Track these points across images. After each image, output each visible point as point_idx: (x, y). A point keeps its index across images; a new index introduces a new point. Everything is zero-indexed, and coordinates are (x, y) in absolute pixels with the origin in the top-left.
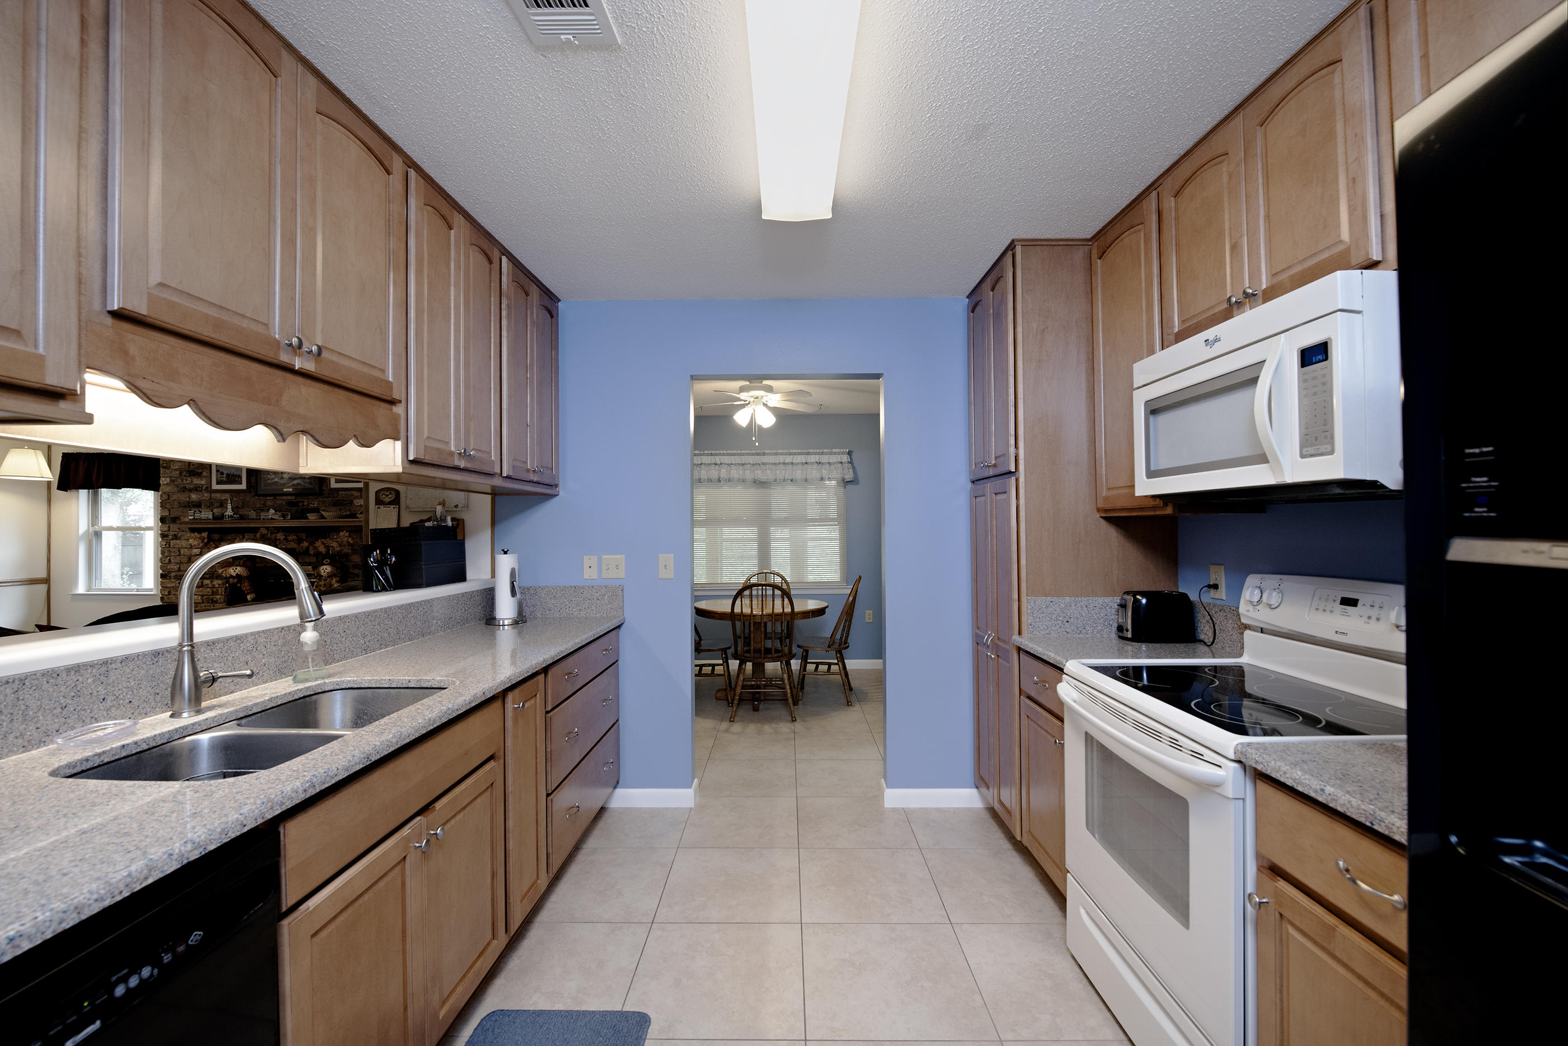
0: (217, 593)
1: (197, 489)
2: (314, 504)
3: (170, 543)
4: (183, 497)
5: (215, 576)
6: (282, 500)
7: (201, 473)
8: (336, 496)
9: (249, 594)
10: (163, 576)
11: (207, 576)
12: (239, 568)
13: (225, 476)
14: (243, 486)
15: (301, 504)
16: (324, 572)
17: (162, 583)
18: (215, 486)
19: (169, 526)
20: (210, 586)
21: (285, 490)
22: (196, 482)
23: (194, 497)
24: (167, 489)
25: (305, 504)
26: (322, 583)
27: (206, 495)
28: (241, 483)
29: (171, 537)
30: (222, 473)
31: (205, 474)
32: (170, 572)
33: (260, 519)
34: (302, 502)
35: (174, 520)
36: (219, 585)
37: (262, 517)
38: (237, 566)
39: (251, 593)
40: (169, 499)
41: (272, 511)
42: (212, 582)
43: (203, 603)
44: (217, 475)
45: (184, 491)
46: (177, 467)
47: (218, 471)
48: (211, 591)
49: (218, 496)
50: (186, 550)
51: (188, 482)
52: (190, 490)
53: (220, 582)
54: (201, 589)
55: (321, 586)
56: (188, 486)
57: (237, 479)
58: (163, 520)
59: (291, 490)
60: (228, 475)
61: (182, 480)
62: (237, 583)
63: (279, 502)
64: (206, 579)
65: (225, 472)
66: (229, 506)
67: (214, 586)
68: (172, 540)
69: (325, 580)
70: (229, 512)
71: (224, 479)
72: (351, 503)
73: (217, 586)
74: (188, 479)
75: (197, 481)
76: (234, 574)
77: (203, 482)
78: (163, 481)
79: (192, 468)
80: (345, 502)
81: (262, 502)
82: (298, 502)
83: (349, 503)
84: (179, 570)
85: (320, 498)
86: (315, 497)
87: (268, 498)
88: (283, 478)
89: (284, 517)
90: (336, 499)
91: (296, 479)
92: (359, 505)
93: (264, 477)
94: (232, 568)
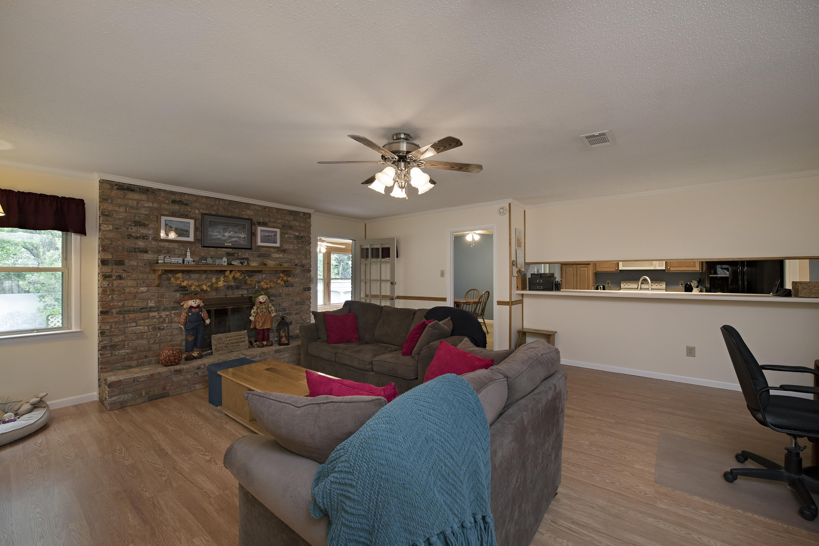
1: (144, 237)
3: (114, 283)
4: (129, 244)
5: (160, 308)
6: (226, 251)
7: (149, 225)
9: (207, 319)
10: (104, 313)
11: (155, 309)
12: (198, 301)
13: (174, 229)
14: (191, 239)
15: (236, 255)
16: (263, 300)
17: (101, 319)
18: (165, 237)
19: (112, 268)
21: (226, 244)
23: (141, 244)
24: (108, 235)
25: (239, 255)
26: (264, 306)
27: (152, 243)
28: (189, 237)
31: (152, 225)
32: (112, 309)
33: (215, 264)
34: (237, 253)
35: (120, 263)
36: (167, 315)
37: (217, 263)
38: (196, 299)
40: (111, 244)
41: (225, 259)
42: (158, 313)
43: (149, 331)
44: (167, 228)
45: (129, 238)
46: (121, 217)
47: (168, 225)
49: (166, 244)
50: (132, 289)
51: (133, 230)
52: (138, 238)
53: (168, 313)
54: (147, 321)
56: (133, 234)
57: (185, 233)
58: (104, 262)
61: (127, 229)
62: (199, 312)
63: (220, 252)
65: (175, 227)
66: (189, 254)
67: (161, 317)
68: (115, 279)
70: (188, 259)
71: (174, 232)
73: (164, 316)
74: (136, 229)
75: (143, 231)
77: (150, 233)
78: (91, 227)
79: (137, 219)
80: (266, 255)
81: (206, 252)
82: (234, 253)
83: (269, 256)
84: (123, 306)
85: (248, 251)
86: (246, 250)
87: (211, 249)
88: (224, 236)
89: (242, 263)
90: (260, 252)
91: (234, 237)
92: (276, 257)
93: (209, 233)
94: (192, 301)
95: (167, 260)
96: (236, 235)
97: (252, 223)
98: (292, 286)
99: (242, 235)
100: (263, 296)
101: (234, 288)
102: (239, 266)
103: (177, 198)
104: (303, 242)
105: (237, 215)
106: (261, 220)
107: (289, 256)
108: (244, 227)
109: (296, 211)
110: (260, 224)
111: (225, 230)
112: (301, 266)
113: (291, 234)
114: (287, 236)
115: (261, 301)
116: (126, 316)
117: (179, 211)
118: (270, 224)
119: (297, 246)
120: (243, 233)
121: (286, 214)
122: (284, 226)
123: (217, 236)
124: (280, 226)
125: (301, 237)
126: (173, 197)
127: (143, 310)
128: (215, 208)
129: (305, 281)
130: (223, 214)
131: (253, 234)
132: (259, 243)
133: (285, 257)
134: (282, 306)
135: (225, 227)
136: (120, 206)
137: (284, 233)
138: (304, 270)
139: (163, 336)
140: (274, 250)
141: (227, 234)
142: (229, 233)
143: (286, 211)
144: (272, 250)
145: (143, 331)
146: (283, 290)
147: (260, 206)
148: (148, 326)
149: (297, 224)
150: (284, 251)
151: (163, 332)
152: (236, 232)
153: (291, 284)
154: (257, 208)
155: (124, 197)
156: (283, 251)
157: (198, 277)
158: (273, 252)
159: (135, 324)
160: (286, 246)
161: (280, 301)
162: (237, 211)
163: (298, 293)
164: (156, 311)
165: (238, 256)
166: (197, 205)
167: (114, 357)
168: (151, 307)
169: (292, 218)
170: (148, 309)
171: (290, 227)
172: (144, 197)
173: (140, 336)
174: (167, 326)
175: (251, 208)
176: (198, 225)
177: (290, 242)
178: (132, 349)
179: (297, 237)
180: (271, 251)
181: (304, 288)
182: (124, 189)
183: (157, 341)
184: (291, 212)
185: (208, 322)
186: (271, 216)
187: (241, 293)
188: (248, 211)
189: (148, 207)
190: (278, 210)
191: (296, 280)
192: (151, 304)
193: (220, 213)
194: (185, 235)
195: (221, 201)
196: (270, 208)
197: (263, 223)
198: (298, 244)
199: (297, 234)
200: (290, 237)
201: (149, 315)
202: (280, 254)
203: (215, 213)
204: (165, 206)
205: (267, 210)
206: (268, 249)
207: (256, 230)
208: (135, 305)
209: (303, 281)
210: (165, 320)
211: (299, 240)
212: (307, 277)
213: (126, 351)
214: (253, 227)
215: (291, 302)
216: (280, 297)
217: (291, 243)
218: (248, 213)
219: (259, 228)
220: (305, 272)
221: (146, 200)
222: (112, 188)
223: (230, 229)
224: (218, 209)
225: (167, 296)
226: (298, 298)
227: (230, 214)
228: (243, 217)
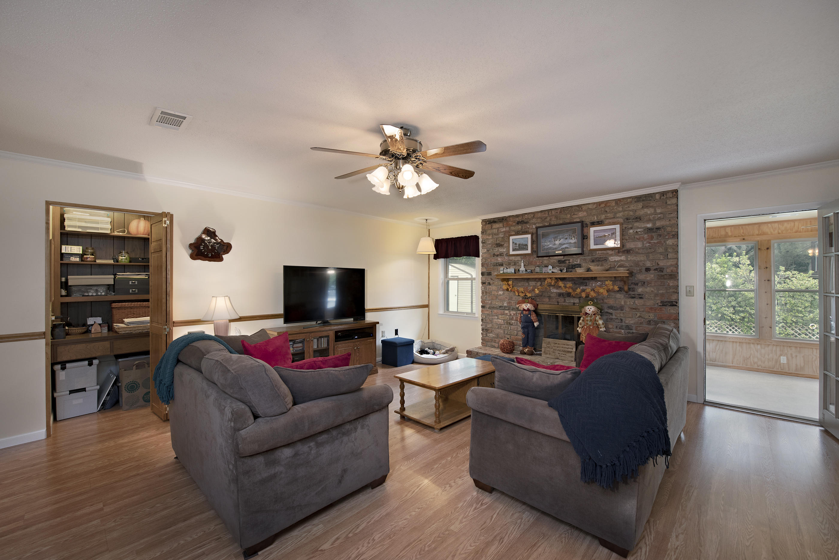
0: (512, 319)
1: (501, 255)
2: (577, 261)
3: (486, 287)
4: (494, 260)
5: (511, 308)
6: (554, 259)
7: (503, 245)
8: (594, 254)
9: (535, 322)
10: (483, 307)
12: (529, 305)
13: (517, 245)
14: (529, 251)
15: (567, 262)
16: (590, 310)
17: (482, 311)
18: (512, 252)
19: (486, 277)
20: (509, 314)
21: (556, 252)
22: (500, 251)
23: (500, 260)
24: (485, 256)
25: (570, 261)
26: (589, 318)
27: (506, 258)
28: (527, 249)
29: (487, 284)
30: (516, 244)
31: (505, 245)
32: (487, 304)
33: (542, 273)
34: (568, 260)
35: (489, 274)
36: (514, 314)
37: (543, 271)
38: (527, 303)
39: (537, 321)
40: (486, 261)
41: (550, 267)
42: (510, 312)
43: (504, 324)
44: (513, 245)
45: (494, 256)
46: (490, 242)
47: (513, 243)
48: (509, 318)
49: (513, 258)
50: (495, 292)
52: (497, 256)
53: (514, 312)
54: (503, 316)
55: (587, 321)
56: (496, 253)
57: (525, 247)
58: (483, 274)
59: (561, 252)
60: (519, 245)
61: (493, 250)
62: (528, 314)
63: (552, 261)
64: (506, 310)
65: (518, 243)
66: (522, 265)
67: (511, 314)
69: (591, 317)
70: (522, 269)
71: (517, 247)
72: (606, 260)
73: (513, 315)
74: (497, 249)
76: (526, 308)
77: (504, 250)
78: (481, 251)
79: (498, 242)
80: (601, 259)
81: (541, 261)
82: (565, 260)
83: (605, 260)
84: (491, 304)
85: (581, 257)
86: (578, 256)
87: (545, 258)
88: (555, 244)
89: (561, 271)
90: (594, 257)
91: (564, 244)
92: (615, 261)
93: (542, 244)
94: (525, 304)
95: (505, 271)
96: (567, 241)
97: (584, 225)
98: (641, 298)
99: (573, 241)
100: (590, 307)
101: (565, 296)
102: (558, 274)
103: (520, 219)
104: (660, 235)
105: (568, 221)
106: (595, 219)
107: (634, 258)
108: (574, 231)
109: (648, 194)
110: (593, 224)
111: (555, 238)
112: (656, 269)
113: (638, 228)
114: (631, 231)
115: (587, 312)
116: (493, 311)
117: (522, 229)
118: (607, 221)
119: (650, 243)
120: (573, 238)
121: (631, 202)
122: (628, 220)
123: (549, 245)
124: (621, 220)
125: (656, 228)
126: (517, 219)
127: (501, 308)
128: (548, 219)
129: (664, 292)
130: (555, 223)
131: (585, 237)
132: (593, 246)
133: (629, 259)
134: (625, 323)
135: (556, 236)
136: (489, 235)
137: (628, 229)
138: (662, 276)
139: (512, 330)
140: (613, 252)
141: (557, 242)
142: (560, 240)
143: (631, 200)
144: (610, 252)
145: (501, 323)
146: (625, 302)
147: (594, 203)
148: (504, 320)
149: (649, 211)
150: (628, 251)
151: (512, 327)
152: (566, 239)
153: (639, 295)
154: (590, 207)
155: (491, 228)
156: (626, 252)
157: (535, 284)
158: (612, 255)
159: (497, 318)
160: (630, 245)
161: (622, 315)
162: (569, 216)
163: (651, 308)
164: (508, 310)
165: (570, 263)
166: (534, 220)
167: (487, 338)
168: (505, 307)
169: (640, 205)
170: (503, 308)
171: (637, 218)
172: (501, 225)
173: (500, 326)
174: (514, 323)
175: (583, 209)
176: (534, 238)
177: (637, 239)
178: (496, 335)
179: (650, 230)
180: (608, 254)
181: (662, 302)
182: (492, 223)
183: (509, 333)
184: (638, 199)
185: (536, 324)
186: (608, 211)
187: (572, 301)
188: (580, 213)
189: (503, 231)
190: (618, 202)
191: (648, 289)
192: (505, 304)
193: (552, 223)
194: (525, 248)
195: (553, 211)
196: (606, 203)
197: (598, 222)
198: (652, 240)
199: (649, 225)
200: (637, 232)
201: (504, 312)
202: (620, 256)
203: (548, 224)
204: (513, 228)
205: (603, 205)
206: (602, 252)
207: (589, 232)
208: (497, 304)
209: (661, 292)
210: (513, 317)
211: (653, 234)
212: (669, 285)
213: (493, 335)
214: (585, 230)
215: (640, 319)
216: (622, 310)
217: (639, 239)
218: (580, 216)
219: (592, 229)
220: (665, 279)
221: (503, 227)
222: (486, 224)
223: (561, 237)
224: (550, 220)
225: (514, 299)
226: (651, 315)
227: (561, 222)
228: (575, 221)
